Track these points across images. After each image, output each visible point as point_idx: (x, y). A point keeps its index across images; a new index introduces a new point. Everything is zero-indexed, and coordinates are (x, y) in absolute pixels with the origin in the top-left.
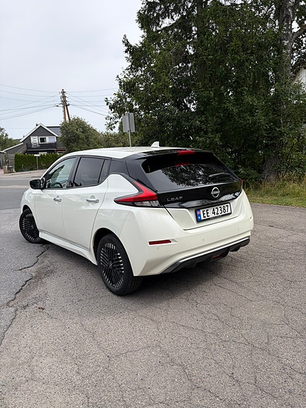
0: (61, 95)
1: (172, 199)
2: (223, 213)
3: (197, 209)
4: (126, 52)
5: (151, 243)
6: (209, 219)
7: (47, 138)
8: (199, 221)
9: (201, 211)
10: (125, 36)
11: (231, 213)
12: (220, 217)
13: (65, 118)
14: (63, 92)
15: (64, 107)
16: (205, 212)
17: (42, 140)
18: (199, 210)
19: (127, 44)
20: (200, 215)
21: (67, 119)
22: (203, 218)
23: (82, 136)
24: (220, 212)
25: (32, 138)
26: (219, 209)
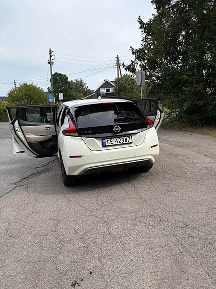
0: (116, 59)
1: (86, 132)
2: (125, 142)
3: (103, 139)
4: (140, 28)
5: (70, 157)
6: (113, 145)
7: (111, 89)
8: (104, 146)
9: (106, 141)
10: (140, 17)
11: (132, 143)
12: (121, 144)
13: (118, 75)
14: (118, 57)
15: (118, 68)
16: (110, 141)
17: (108, 90)
18: (105, 139)
19: (141, 22)
20: (105, 143)
21: (120, 76)
22: (107, 144)
23: (128, 87)
24: (122, 141)
25: (101, 89)
26: (122, 140)
